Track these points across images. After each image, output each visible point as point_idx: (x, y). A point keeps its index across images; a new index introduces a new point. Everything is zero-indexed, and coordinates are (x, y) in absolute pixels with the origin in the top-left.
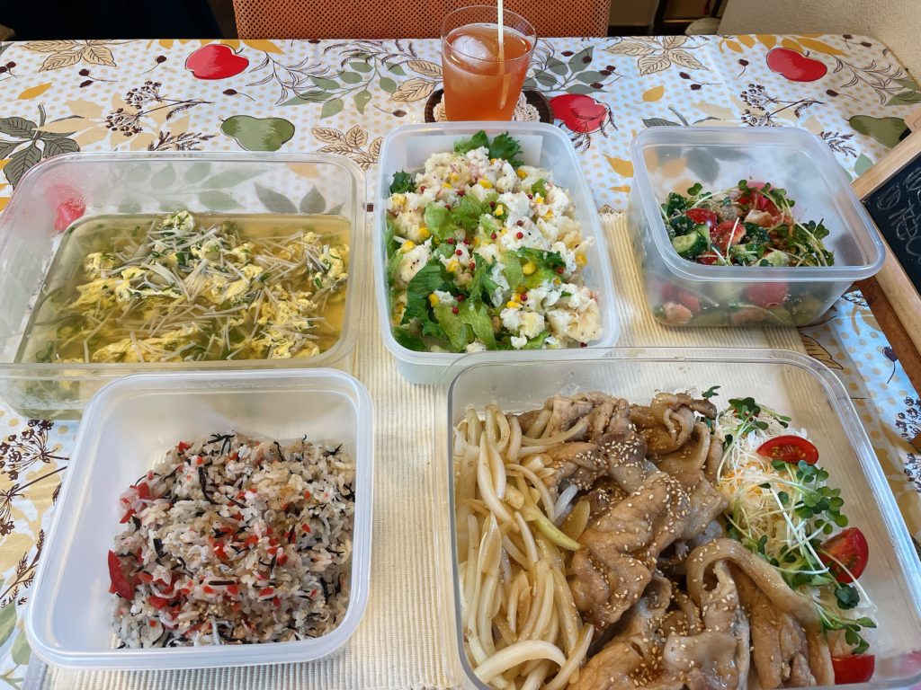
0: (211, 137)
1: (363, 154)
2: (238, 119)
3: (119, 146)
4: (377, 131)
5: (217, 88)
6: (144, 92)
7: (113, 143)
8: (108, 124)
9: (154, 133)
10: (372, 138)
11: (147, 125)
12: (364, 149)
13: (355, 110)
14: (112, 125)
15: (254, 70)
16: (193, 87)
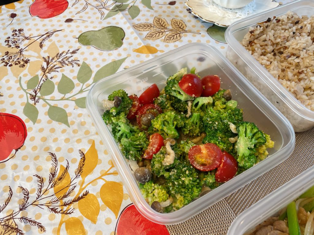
0: (78, 50)
1: (171, 30)
2: (85, 35)
3: (21, 75)
4: (168, 16)
5: (59, 21)
6: (16, 37)
7: (16, 75)
8: (4, 64)
9: (39, 59)
10: (168, 20)
11: (30, 56)
12: (170, 27)
13: (147, 9)
14: (7, 63)
15: (74, 4)
16: (44, 25)
